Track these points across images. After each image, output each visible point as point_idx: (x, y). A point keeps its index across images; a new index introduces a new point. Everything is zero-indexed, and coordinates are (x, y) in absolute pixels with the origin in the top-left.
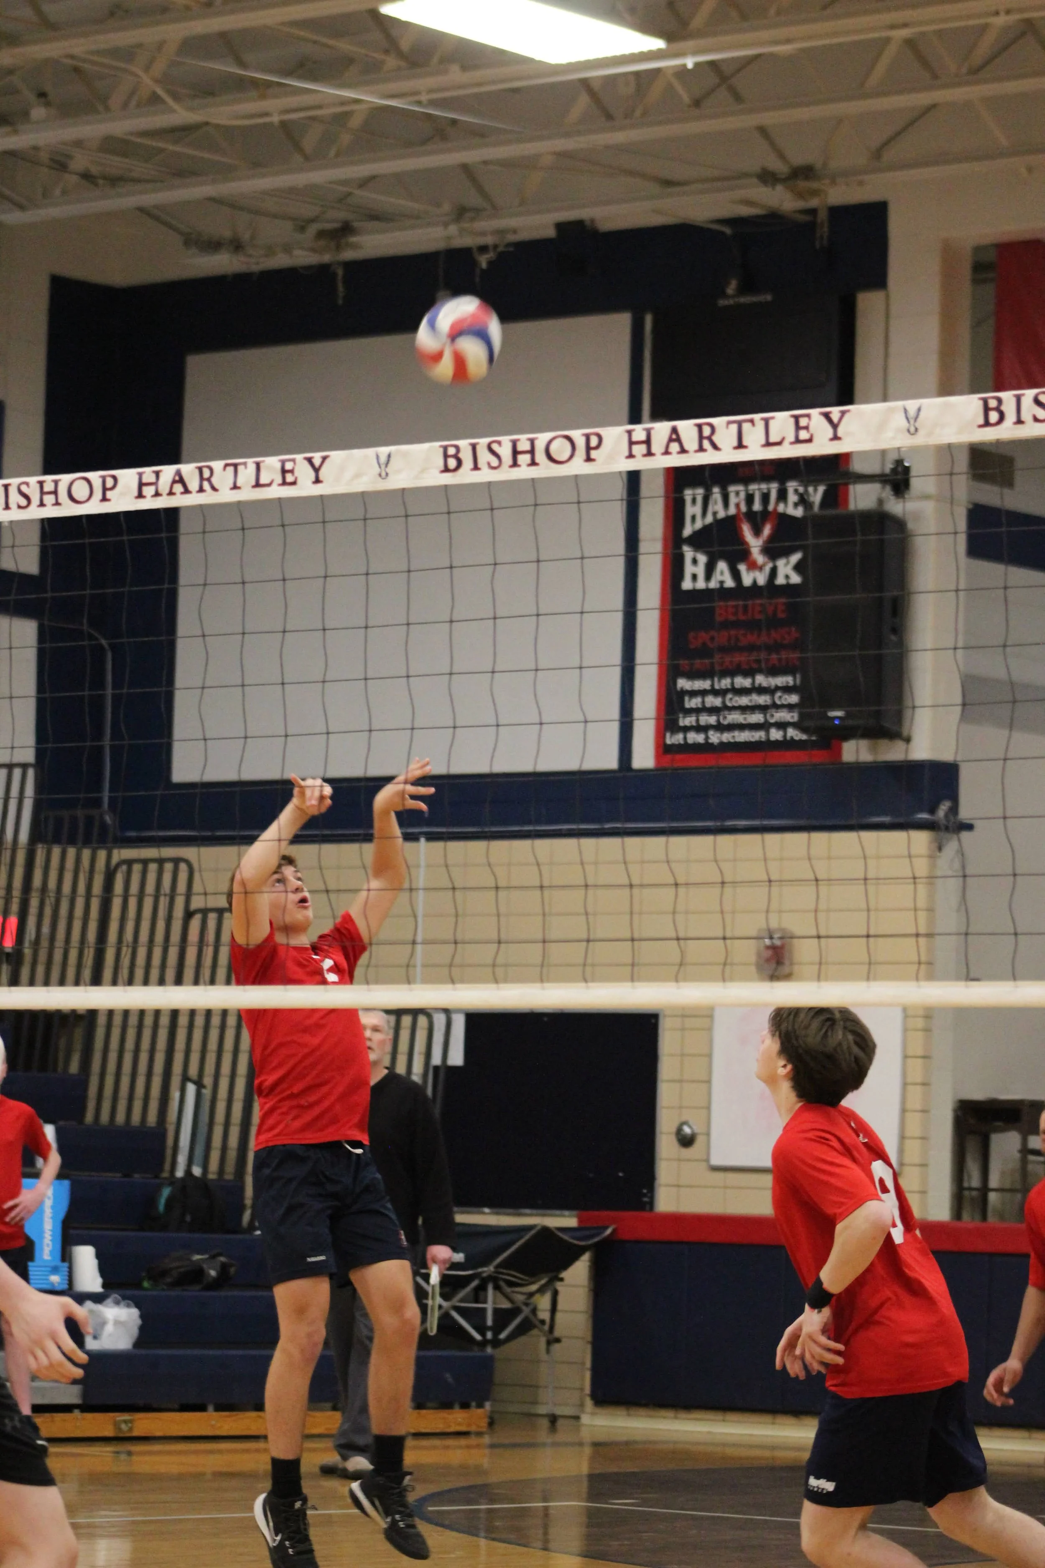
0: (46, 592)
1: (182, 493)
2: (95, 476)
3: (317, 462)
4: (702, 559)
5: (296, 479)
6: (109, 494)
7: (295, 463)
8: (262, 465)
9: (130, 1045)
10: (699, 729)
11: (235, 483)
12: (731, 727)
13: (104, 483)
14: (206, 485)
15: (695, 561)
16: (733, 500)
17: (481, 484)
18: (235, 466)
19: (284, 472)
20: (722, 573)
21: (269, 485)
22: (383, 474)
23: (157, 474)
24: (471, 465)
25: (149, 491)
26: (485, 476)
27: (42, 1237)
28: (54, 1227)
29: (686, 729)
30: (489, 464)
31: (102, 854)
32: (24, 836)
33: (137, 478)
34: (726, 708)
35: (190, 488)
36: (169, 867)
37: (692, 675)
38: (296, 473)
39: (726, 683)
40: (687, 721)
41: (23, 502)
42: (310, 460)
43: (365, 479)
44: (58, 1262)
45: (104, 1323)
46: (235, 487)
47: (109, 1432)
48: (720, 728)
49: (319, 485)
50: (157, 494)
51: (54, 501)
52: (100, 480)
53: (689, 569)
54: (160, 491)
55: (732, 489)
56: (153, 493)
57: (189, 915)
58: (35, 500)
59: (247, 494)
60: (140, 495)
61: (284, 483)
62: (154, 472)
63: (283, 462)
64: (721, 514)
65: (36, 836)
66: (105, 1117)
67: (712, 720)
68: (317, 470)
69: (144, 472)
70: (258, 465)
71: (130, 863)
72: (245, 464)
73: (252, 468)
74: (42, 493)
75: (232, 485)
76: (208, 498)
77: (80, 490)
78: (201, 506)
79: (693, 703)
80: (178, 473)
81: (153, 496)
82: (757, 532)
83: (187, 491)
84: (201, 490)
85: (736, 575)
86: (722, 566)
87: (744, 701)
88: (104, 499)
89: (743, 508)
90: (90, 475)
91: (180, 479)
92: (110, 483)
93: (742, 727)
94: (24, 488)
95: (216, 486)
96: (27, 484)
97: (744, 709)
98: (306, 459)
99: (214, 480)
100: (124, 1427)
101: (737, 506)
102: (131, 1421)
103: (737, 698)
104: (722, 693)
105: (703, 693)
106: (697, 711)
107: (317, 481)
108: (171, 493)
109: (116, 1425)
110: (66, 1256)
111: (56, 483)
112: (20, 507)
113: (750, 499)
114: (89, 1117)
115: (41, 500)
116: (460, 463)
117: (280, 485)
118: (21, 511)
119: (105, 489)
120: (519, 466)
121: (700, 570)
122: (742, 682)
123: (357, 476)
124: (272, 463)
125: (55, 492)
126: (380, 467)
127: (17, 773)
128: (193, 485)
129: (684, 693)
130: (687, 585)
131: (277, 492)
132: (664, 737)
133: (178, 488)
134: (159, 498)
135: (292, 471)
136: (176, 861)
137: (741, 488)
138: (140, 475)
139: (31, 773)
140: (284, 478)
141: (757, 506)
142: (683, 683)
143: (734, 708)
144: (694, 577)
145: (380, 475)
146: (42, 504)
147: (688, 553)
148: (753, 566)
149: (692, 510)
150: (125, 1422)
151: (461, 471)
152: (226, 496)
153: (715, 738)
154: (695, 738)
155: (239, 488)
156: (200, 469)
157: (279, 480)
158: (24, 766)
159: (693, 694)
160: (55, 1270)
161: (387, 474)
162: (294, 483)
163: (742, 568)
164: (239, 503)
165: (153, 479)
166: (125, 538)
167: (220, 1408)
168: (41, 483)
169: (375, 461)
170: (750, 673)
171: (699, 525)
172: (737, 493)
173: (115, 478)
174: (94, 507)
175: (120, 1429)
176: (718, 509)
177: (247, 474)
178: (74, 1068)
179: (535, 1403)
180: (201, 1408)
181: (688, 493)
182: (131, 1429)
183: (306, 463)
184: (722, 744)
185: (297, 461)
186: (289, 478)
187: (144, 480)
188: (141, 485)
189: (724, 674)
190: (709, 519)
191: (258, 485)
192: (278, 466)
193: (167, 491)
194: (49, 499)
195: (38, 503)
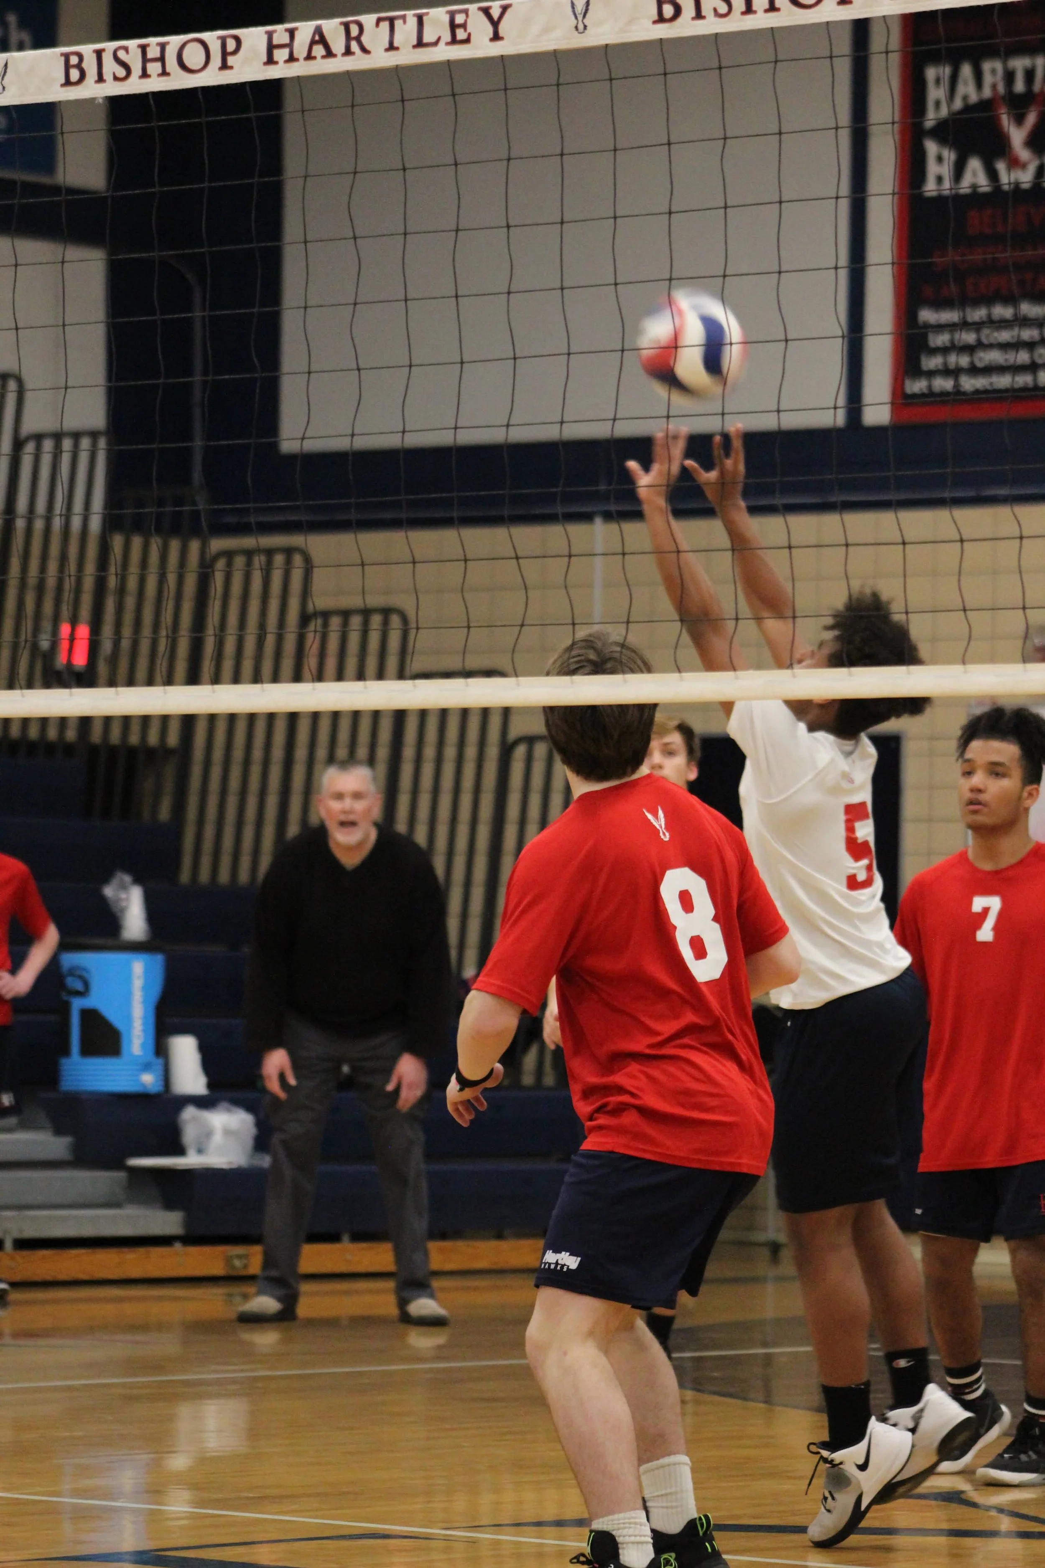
0: (154, 186)
1: (323, 57)
2: (211, 37)
3: (495, 13)
4: (950, 156)
5: (469, 35)
6: (231, 60)
7: (467, 16)
8: (425, 18)
9: (234, 783)
10: (947, 372)
11: (391, 43)
12: (990, 370)
13: (224, 46)
14: (354, 46)
15: (940, 159)
16: (988, 79)
17: (704, 37)
18: (392, 21)
19: (453, 26)
20: (975, 174)
21: (436, 43)
22: (581, 27)
23: (292, 33)
24: (693, 13)
25: (281, 55)
26: (710, 26)
27: (130, 1026)
28: (146, 1011)
29: (931, 374)
30: (715, 10)
31: (195, 546)
32: (95, 524)
33: (265, 38)
34: (980, 345)
35: (334, 50)
36: (279, 559)
37: (939, 304)
38: (470, 28)
39: (978, 314)
40: (932, 363)
41: (121, 73)
42: (486, 11)
43: (558, 33)
44: (150, 1057)
45: (209, 1134)
46: (391, 47)
47: (218, 1270)
48: (974, 371)
49: (499, 43)
50: (292, 59)
51: (160, 71)
52: (219, 42)
53: (933, 169)
54: (296, 55)
55: (987, 66)
56: (286, 57)
57: (305, 619)
58: (137, 70)
59: (407, 56)
60: (270, 60)
61: (454, 41)
62: (287, 30)
63: (452, 15)
64: (974, 98)
65: (112, 523)
66: (204, 876)
67: (964, 361)
68: (495, 24)
69: (275, 31)
70: (420, 19)
71: (229, 555)
72: (404, 18)
73: (412, 22)
74: (145, 60)
75: (387, 45)
76: (357, 63)
77: (194, 56)
78: (348, 73)
79: (940, 340)
80: (319, 31)
81: (286, 62)
82: (1019, 120)
83: (329, 54)
84: (348, 52)
85: (993, 175)
86: (975, 165)
87: (1005, 336)
88: (225, 66)
89: (1001, 89)
90: (206, 36)
91: (320, 38)
92: (231, 45)
93: (1001, 369)
94: (121, 54)
95: (368, 46)
96: (126, 49)
97: (1004, 347)
98: (480, 9)
99: (364, 39)
100: (237, 1263)
101: (994, 87)
102: (246, 1256)
103: (996, 334)
104: (977, 326)
105: (951, 327)
106: (945, 350)
107: (496, 37)
108: (309, 57)
109: (228, 1260)
110: (161, 1050)
111: (163, 46)
112: (116, 78)
113: (1009, 77)
114: (185, 876)
115: (144, 69)
116: (678, 11)
117: (447, 44)
118: (117, 83)
119: (225, 54)
120: (755, 12)
121: (946, 170)
122: (1002, 311)
123: (547, 30)
124: (438, 16)
125: (162, 59)
126: (576, 18)
127: (85, 443)
128: (338, 46)
129: (927, 326)
130: (930, 187)
131: (444, 53)
132: (903, 383)
133: (319, 50)
134: (295, 64)
135: (464, 26)
136: (289, 552)
137: (998, 65)
138: (270, 35)
139: (102, 443)
140: (454, 35)
141: (1019, 86)
142: (927, 315)
143: (991, 346)
144: (940, 179)
145: (576, 28)
146: (145, 75)
147: (931, 147)
148: (1014, 163)
149: (935, 93)
150: (239, 1257)
151: (680, 20)
152: (380, 59)
153: (969, 384)
154: (944, 384)
155: (397, 49)
156: (347, 26)
157: (447, 37)
158: (94, 435)
159: (940, 328)
160: (147, 1067)
161: (585, 27)
162: (467, 41)
163: (1001, 166)
164: (397, 68)
165: (286, 39)
166: (252, 115)
167: (358, 1237)
168: (144, 48)
169: (570, 9)
170: (1010, 300)
171: (944, 112)
172: (994, 71)
173: (238, 40)
174: (212, 77)
175: (233, 1267)
176: (967, 90)
177: (406, 31)
178: (164, 813)
179: (751, 1228)
180: (333, 1238)
181: (931, 73)
182: (246, 1267)
183: (481, 15)
184: (977, 392)
185: (470, 13)
186: (461, 34)
187: (276, 41)
188: (271, 48)
189: (976, 302)
190: (958, 104)
191: (420, 44)
192: (446, 18)
193: (305, 54)
194: (154, 68)
195: (140, 73)
